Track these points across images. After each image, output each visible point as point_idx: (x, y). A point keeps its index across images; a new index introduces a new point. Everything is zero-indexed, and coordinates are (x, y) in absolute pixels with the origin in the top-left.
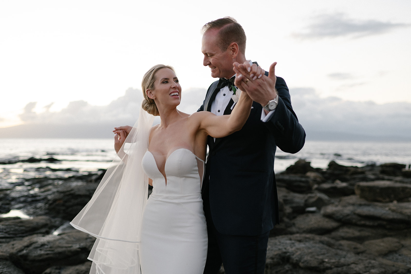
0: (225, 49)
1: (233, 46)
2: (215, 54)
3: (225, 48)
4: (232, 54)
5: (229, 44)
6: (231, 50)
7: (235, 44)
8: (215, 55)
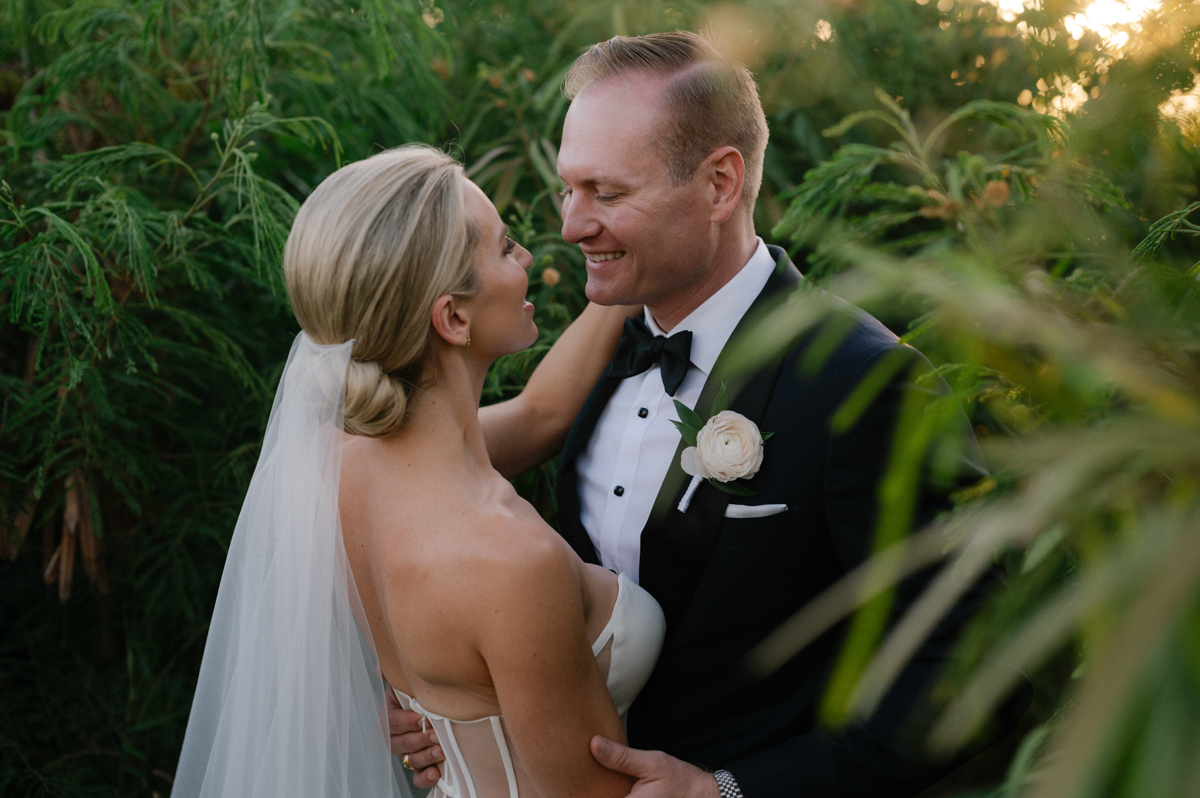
0: (687, 171)
1: (719, 162)
2: (638, 189)
3: (685, 169)
4: (711, 201)
5: (706, 152)
6: (710, 179)
7: (731, 154)
8: (640, 194)
